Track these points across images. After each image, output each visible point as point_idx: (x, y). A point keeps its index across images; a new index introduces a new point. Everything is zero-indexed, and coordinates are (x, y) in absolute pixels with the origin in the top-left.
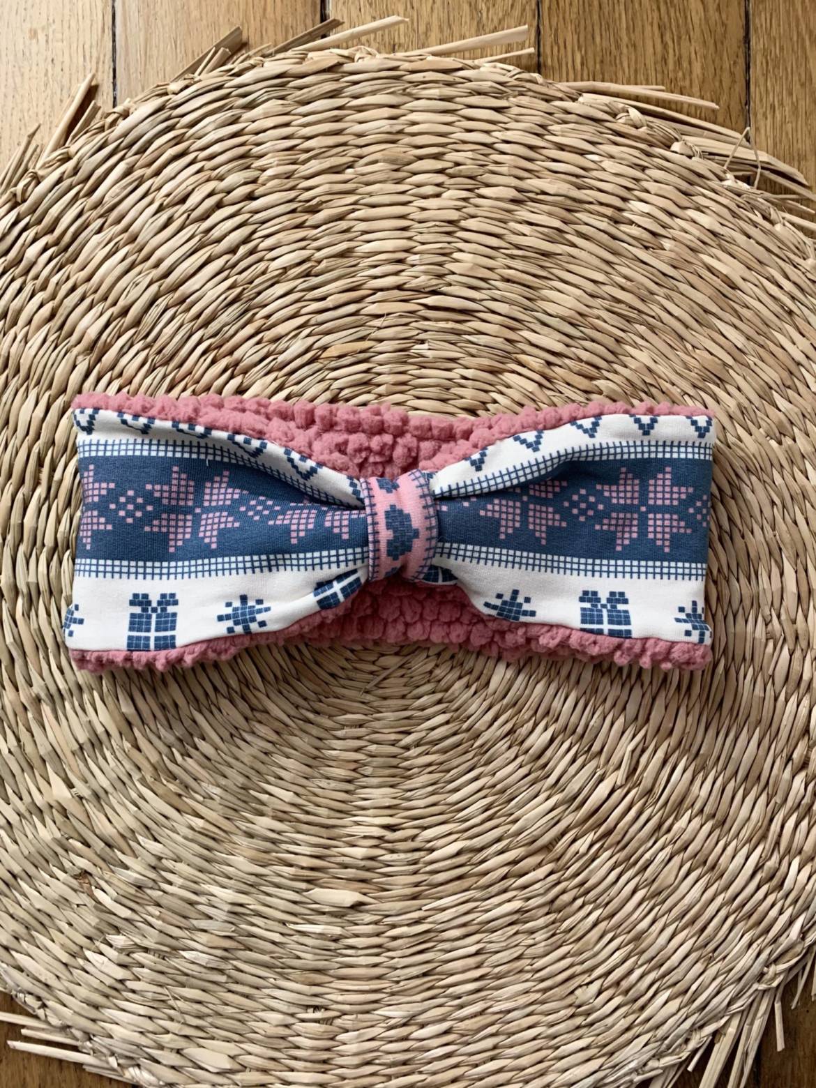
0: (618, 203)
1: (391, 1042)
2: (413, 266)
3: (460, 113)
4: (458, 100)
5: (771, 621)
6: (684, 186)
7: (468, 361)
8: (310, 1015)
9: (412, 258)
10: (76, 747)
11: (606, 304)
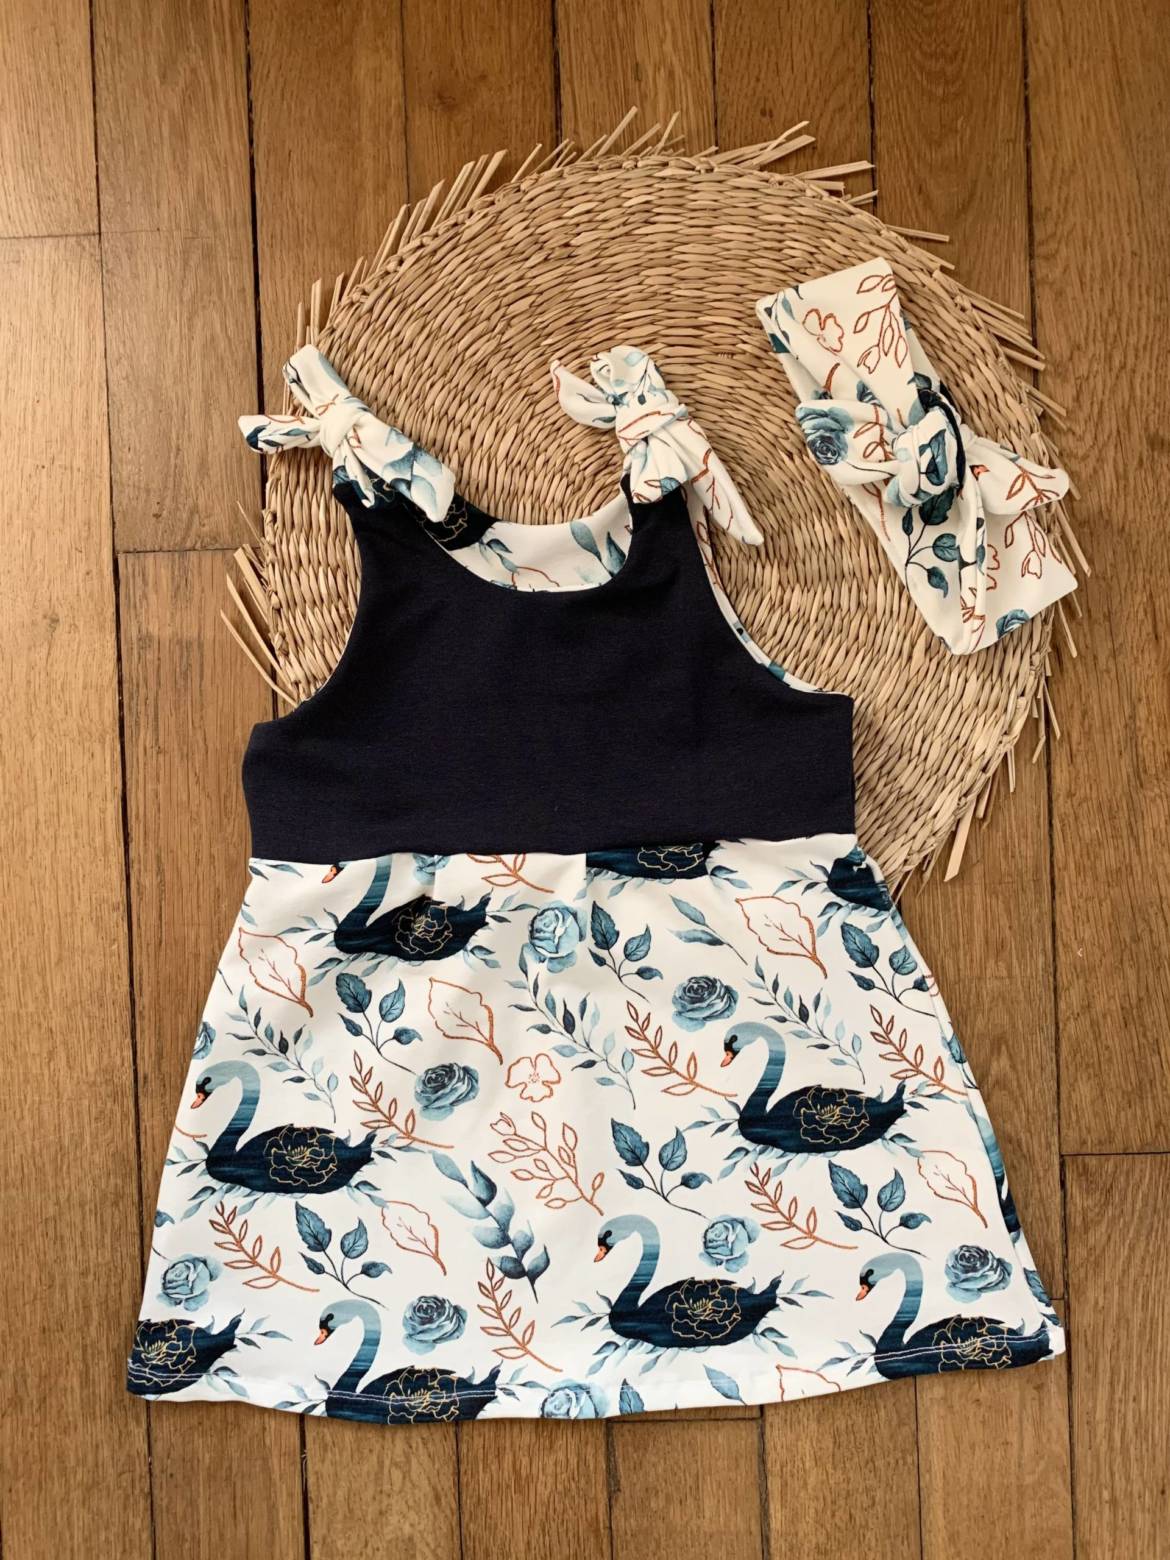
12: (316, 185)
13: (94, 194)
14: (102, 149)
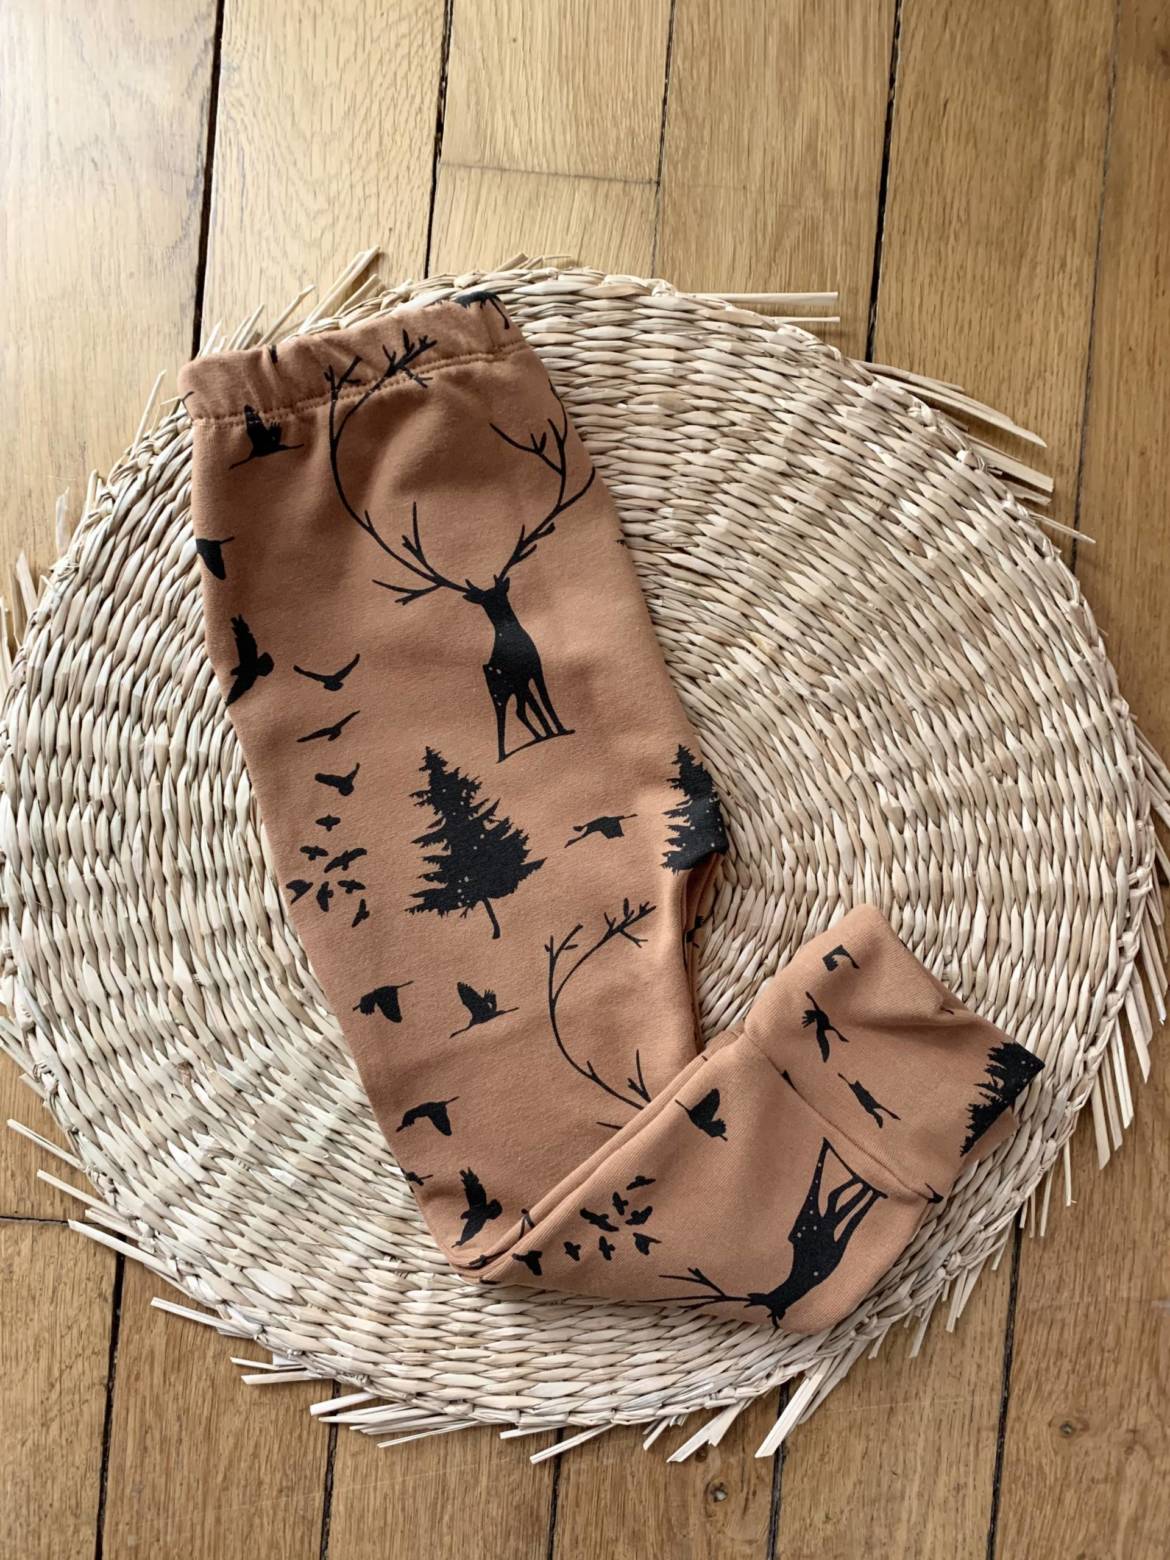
0: (888, 498)
1: (463, 1310)
2: (666, 518)
3: (747, 371)
4: (747, 357)
5: (951, 962)
6: (960, 497)
7: (699, 627)
8: (386, 1262)
9: (666, 511)
10: (208, 931)
11: (852, 600)
12: (977, 156)
13: (658, 125)
14: (678, 61)
